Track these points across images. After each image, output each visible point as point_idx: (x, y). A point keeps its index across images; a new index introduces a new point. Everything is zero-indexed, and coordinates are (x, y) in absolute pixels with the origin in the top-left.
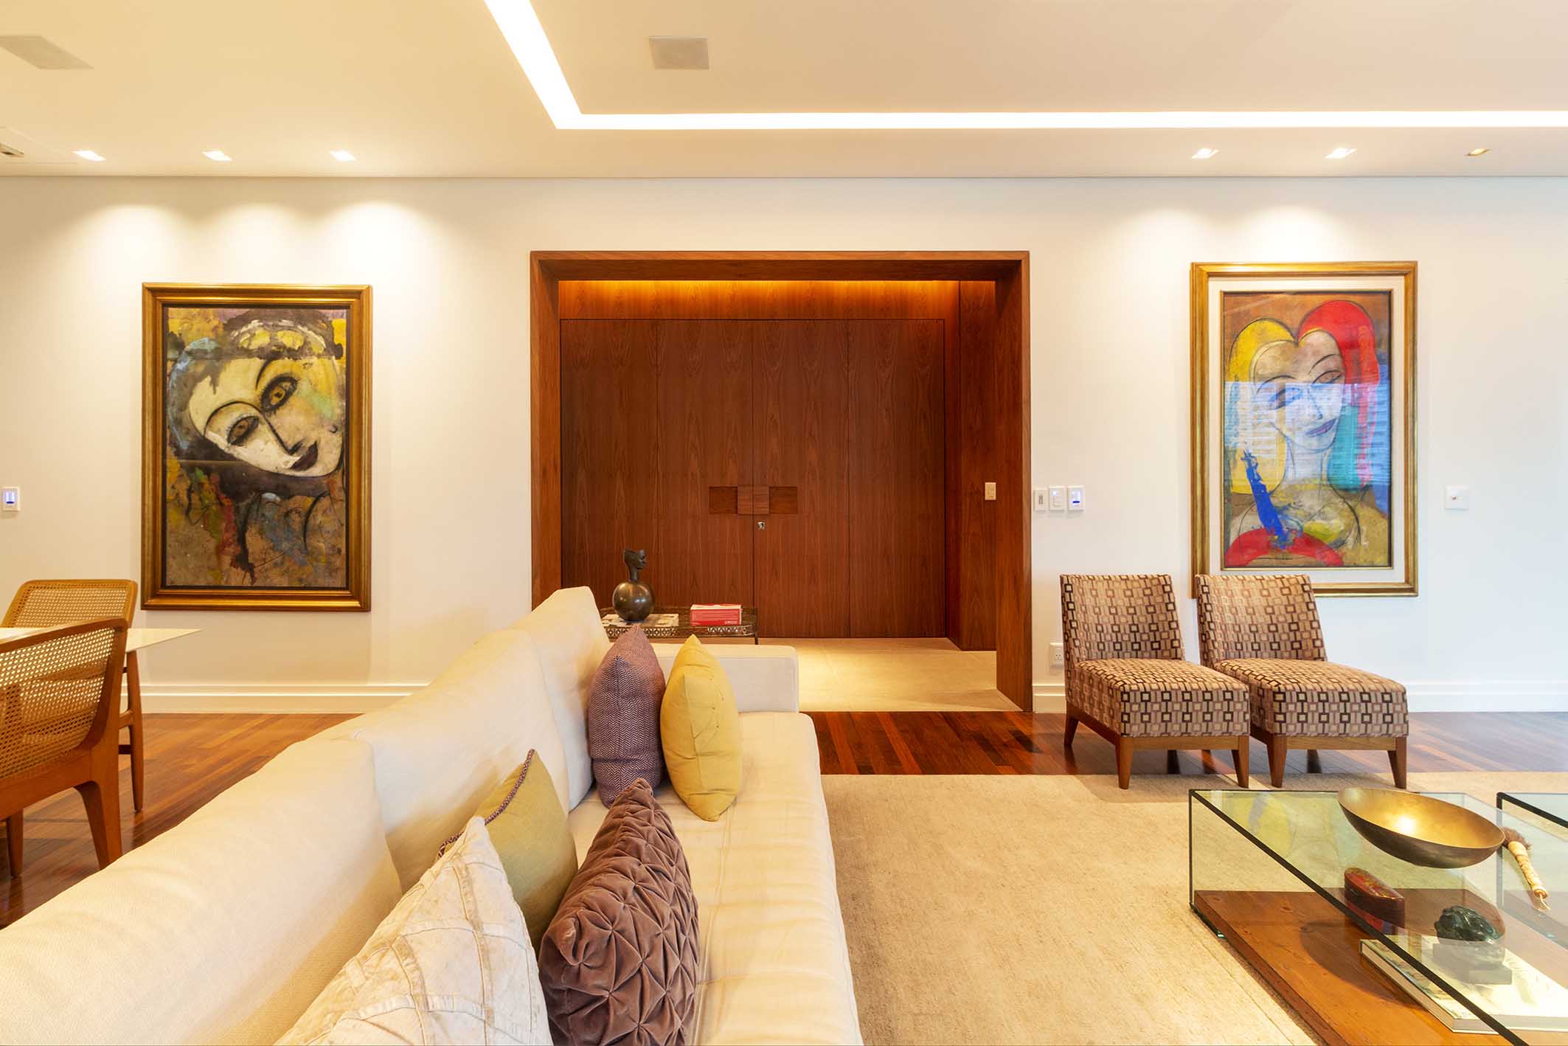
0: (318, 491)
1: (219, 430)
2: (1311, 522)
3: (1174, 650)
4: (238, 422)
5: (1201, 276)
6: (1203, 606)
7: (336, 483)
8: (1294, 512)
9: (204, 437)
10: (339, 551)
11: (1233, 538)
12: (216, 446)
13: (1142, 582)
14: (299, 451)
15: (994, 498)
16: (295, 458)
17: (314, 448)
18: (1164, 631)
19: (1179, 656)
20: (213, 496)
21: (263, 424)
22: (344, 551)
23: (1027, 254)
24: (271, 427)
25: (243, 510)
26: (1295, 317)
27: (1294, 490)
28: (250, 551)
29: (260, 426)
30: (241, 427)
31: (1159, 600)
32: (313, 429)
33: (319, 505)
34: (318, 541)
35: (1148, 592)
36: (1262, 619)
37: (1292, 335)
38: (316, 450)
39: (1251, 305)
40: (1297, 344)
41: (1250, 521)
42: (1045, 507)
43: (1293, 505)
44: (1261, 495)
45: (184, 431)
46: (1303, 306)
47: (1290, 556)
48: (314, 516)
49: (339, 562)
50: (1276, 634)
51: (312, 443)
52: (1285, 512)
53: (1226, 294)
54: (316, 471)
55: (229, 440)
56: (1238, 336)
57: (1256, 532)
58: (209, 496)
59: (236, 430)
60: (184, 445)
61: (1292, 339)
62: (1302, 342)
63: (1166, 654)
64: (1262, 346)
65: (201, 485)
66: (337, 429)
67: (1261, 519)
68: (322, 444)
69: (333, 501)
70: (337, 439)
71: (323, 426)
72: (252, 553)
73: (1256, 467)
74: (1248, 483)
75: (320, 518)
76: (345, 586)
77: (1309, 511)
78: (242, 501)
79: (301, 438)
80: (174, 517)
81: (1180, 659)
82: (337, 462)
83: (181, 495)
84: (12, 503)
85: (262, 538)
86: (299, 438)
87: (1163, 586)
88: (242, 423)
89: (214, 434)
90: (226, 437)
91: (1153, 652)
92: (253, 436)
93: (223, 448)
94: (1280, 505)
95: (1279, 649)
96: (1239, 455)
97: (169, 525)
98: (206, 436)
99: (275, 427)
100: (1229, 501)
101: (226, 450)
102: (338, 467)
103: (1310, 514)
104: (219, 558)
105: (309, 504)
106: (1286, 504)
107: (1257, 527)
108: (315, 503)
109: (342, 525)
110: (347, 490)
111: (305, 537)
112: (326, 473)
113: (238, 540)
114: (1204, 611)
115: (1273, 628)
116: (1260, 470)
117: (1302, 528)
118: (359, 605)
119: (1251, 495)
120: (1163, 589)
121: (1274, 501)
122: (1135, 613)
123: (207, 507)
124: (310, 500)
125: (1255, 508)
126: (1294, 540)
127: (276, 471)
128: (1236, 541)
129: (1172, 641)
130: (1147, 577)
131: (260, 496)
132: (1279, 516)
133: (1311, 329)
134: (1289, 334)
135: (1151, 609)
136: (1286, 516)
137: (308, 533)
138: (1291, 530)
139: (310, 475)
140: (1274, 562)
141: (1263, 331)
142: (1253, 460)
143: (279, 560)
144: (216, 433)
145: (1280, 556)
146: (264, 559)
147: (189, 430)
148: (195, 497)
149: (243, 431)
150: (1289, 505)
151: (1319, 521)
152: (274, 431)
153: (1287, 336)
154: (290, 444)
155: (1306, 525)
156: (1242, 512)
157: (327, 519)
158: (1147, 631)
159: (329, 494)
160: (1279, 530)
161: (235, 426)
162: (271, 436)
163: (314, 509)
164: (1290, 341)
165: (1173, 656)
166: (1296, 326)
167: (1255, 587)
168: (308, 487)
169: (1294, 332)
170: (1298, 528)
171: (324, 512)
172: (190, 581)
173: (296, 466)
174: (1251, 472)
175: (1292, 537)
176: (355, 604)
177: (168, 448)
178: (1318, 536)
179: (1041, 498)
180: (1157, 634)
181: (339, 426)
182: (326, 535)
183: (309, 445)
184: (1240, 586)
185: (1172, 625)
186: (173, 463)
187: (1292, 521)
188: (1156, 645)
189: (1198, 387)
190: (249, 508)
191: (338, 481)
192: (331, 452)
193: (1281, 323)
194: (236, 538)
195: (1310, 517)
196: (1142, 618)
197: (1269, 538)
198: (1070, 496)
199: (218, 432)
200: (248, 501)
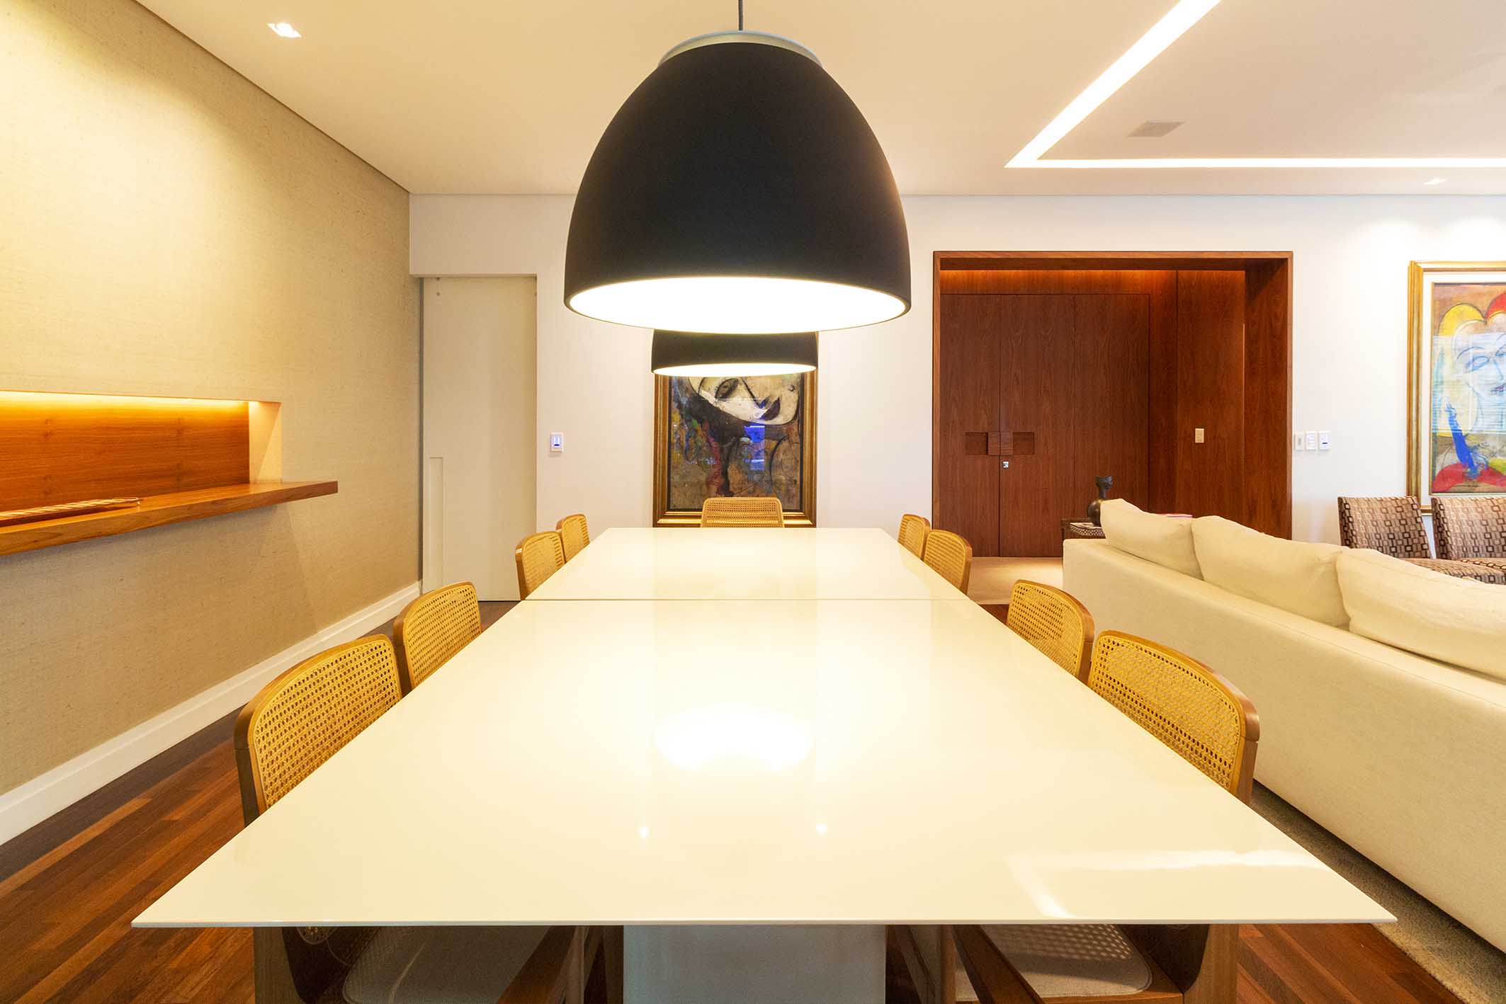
0: (778, 435)
1: (709, 389)
2: (1494, 458)
3: (1424, 551)
4: (723, 383)
5: (1416, 273)
6: (1441, 520)
7: (793, 430)
8: (1481, 450)
9: (698, 394)
10: (795, 481)
11: (1438, 470)
12: (707, 402)
13: (1394, 502)
14: (767, 405)
15: (1203, 441)
16: (764, 411)
17: (778, 403)
18: (1415, 538)
19: (1428, 556)
20: (704, 440)
21: (741, 384)
22: (798, 483)
23: (1291, 253)
24: (747, 386)
25: (726, 451)
26: (1485, 303)
27: (1482, 437)
28: (731, 482)
29: (739, 386)
30: (725, 387)
31: (1409, 515)
32: (777, 388)
33: (781, 446)
34: (780, 474)
35: (1399, 509)
36: (1479, 529)
37: (1482, 314)
38: (779, 404)
39: (1453, 292)
40: (1486, 323)
41: (1450, 458)
42: (1302, 447)
43: (1481, 445)
44: (1459, 439)
45: (684, 390)
46: (1490, 293)
47: (1479, 484)
48: (777, 454)
49: (795, 490)
50: (1491, 540)
51: (776, 399)
52: (1475, 451)
53: (1436, 284)
54: (779, 420)
55: (716, 397)
56: (1444, 316)
57: (1456, 465)
58: (702, 440)
59: (722, 389)
60: (684, 401)
61: (1482, 319)
62: (1490, 321)
63: (1417, 554)
64: (1460, 325)
65: (696, 431)
66: (794, 389)
67: (1459, 456)
68: (783, 400)
69: (791, 443)
70: (794, 397)
71: (784, 386)
72: (733, 483)
73: (1455, 417)
74: (1449, 427)
75: (781, 456)
76: (799, 509)
77: (1492, 450)
78: (726, 443)
79: (769, 395)
80: (676, 454)
81: (1429, 558)
82: (794, 414)
83: (681, 439)
84: (558, 445)
85: (739, 472)
86: (766, 395)
87: (1412, 505)
88: (725, 384)
89: (705, 392)
90: (714, 394)
91: (1407, 553)
92: (734, 394)
93: (712, 403)
94: (1472, 445)
95: (1493, 551)
96: (1444, 406)
97: (672, 461)
98: (700, 394)
99: (750, 387)
100: (1436, 442)
101: (715, 405)
102: (795, 418)
103: (1493, 452)
104: (708, 487)
105: (774, 446)
106: (1476, 445)
107: (1455, 462)
108: (778, 444)
109: (798, 461)
110: (801, 435)
111: (770, 471)
112: (786, 422)
113: (722, 473)
114: (1442, 522)
115: (1488, 536)
116: (1458, 419)
117: (1487, 462)
118: (811, 523)
119: (1451, 438)
120: (1412, 507)
121: (1467, 442)
122: (1391, 525)
123: (700, 448)
124: (774, 443)
125: (1454, 447)
126: (1481, 472)
127: (750, 420)
128: (1440, 473)
129: (1422, 545)
130: (1397, 499)
131: (738, 440)
132: (1471, 454)
133: (1497, 311)
134: (1480, 315)
135: (1403, 522)
136: (1476, 453)
137: (772, 468)
138: (1479, 465)
139: (774, 424)
140: (1467, 488)
141: (1462, 312)
142: (1453, 410)
143: (751, 489)
144: (707, 391)
145: (1471, 484)
146: (741, 488)
147: (687, 389)
148: (692, 441)
149: (727, 389)
150: (1479, 445)
151: (1499, 458)
152: (749, 390)
153: (1478, 316)
154: (761, 399)
155: (1490, 461)
156: (1444, 451)
157: (785, 456)
158: (1401, 538)
159: (788, 438)
160: (1471, 465)
161: (720, 386)
162: (747, 394)
163: (777, 449)
164: (1480, 321)
165: (1424, 555)
166: (1486, 309)
167: (1472, 506)
168: (773, 432)
169: (1484, 314)
170: (1485, 463)
171: (785, 452)
172: (687, 505)
173: (765, 417)
174: (1452, 420)
175: (1480, 470)
176: (808, 522)
177: (673, 403)
178: (1500, 470)
179: (1300, 441)
180: (1410, 540)
181: (795, 385)
182: (785, 470)
183: (773, 401)
184: (1461, 506)
185: (1421, 533)
186: (676, 417)
187: (1480, 458)
188: (1409, 548)
189: (1415, 356)
190: (730, 449)
191: (795, 428)
192: (789, 406)
193: (1475, 307)
194: (720, 472)
195: (1493, 454)
196: (1397, 529)
197: (1464, 470)
198: (1320, 439)
199: (709, 390)
200: (730, 443)
